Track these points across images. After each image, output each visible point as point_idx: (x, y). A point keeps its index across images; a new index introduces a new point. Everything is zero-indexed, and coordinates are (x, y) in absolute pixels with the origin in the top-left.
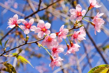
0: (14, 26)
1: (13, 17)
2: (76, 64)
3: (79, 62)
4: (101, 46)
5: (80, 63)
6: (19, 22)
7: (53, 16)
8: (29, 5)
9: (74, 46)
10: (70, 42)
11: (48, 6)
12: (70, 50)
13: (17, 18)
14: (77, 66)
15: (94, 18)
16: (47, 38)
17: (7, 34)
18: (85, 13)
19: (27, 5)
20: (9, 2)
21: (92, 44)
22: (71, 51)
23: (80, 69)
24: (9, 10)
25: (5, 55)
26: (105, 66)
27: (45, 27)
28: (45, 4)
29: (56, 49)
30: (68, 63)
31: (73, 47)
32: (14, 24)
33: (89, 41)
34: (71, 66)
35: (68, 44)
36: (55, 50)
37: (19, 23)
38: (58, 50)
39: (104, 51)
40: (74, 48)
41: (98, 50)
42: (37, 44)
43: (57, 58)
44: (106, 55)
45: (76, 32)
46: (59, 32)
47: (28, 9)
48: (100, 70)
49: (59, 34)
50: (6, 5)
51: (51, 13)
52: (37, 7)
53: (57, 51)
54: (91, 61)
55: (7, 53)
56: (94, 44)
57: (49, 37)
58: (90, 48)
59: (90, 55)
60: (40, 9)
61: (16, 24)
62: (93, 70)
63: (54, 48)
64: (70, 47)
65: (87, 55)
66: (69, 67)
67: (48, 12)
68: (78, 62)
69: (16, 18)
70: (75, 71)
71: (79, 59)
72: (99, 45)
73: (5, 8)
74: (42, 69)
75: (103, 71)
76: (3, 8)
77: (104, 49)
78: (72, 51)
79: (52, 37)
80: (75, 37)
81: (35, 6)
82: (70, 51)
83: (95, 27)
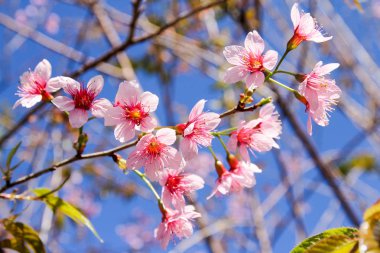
0: (38, 98)
1: (33, 70)
2: (253, 220)
3: (264, 215)
4: (336, 162)
5: (266, 217)
6: (55, 86)
7: (176, 58)
8: (98, 24)
9: (239, 168)
10: (228, 155)
11: (163, 27)
12: (224, 183)
13: (49, 73)
14: (255, 228)
15: (306, 81)
16: (146, 144)
17: (24, 121)
18: (276, 62)
19: (92, 23)
20: (31, 10)
21: (304, 153)
22: (229, 186)
23: (264, 235)
24: (30, 40)
25: (8, 196)
26: (345, 233)
27: (138, 107)
28: (152, 21)
29: (177, 181)
30: (226, 218)
31: (236, 171)
32: (37, 93)
33: (296, 143)
34: (237, 228)
35: (219, 163)
36: (173, 184)
37: (55, 90)
38: (185, 182)
39: (344, 179)
40: (240, 177)
41: (324, 174)
42: (116, 159)
43: (180, 210)
44: (352, 189)
45: (245, 124)
46: (189, 123)
47: (93, 35)
48: (326, 245)
49: (188, 131)
50: (21, 22)
51: (170, 51)
52: (126, 31)
53: (179, 186)
54: (303, 210)
55: (16, 188)
56: (313, 154)
57: (153, 140)
58: (300, 167)
59: (298, 191)
60: (137, 37)
61: (44, 94)
62: (305, 246)
63: (170, 176)
64: (227, 172)
65: (290, 190)
66: (227, 230)
67: (159, 47)
68: (260, 213)
69: (45, 73)
70: (250, 245)
71: (262, 201)
72: (327, 157)
73: (16, 33)
74: (139, 236)
75: (338, 248)
76: (11, 30)
77: (344, 171)
78: (232, 187)
79: (163, 141)
80: (242, 141)
81: (118, 25)
82: (226, 187)
83: (307, 109)
